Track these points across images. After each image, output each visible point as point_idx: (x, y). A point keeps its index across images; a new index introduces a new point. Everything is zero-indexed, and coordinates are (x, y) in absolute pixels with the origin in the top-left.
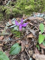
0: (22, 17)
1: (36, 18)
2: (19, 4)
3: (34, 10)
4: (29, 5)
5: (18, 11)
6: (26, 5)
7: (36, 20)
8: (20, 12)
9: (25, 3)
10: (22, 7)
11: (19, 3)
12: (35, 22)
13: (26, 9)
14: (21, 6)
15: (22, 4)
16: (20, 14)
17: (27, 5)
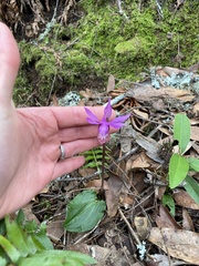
0: (102, 87)
1: (162, 91)
2: (92, 34)
3: (153, 54)
4: (132, 36)
5: (87, 63)
6: (121, 38)
7: (161, 101)
8: (97, 66)
9: (116, 29)
10: (103, 46)
11: (90, 30)
12: (158, 105)
13: (122, 51)
14: (99, 42)
15: (104, 33)
16: (95, 74)
17: (122, 35)
